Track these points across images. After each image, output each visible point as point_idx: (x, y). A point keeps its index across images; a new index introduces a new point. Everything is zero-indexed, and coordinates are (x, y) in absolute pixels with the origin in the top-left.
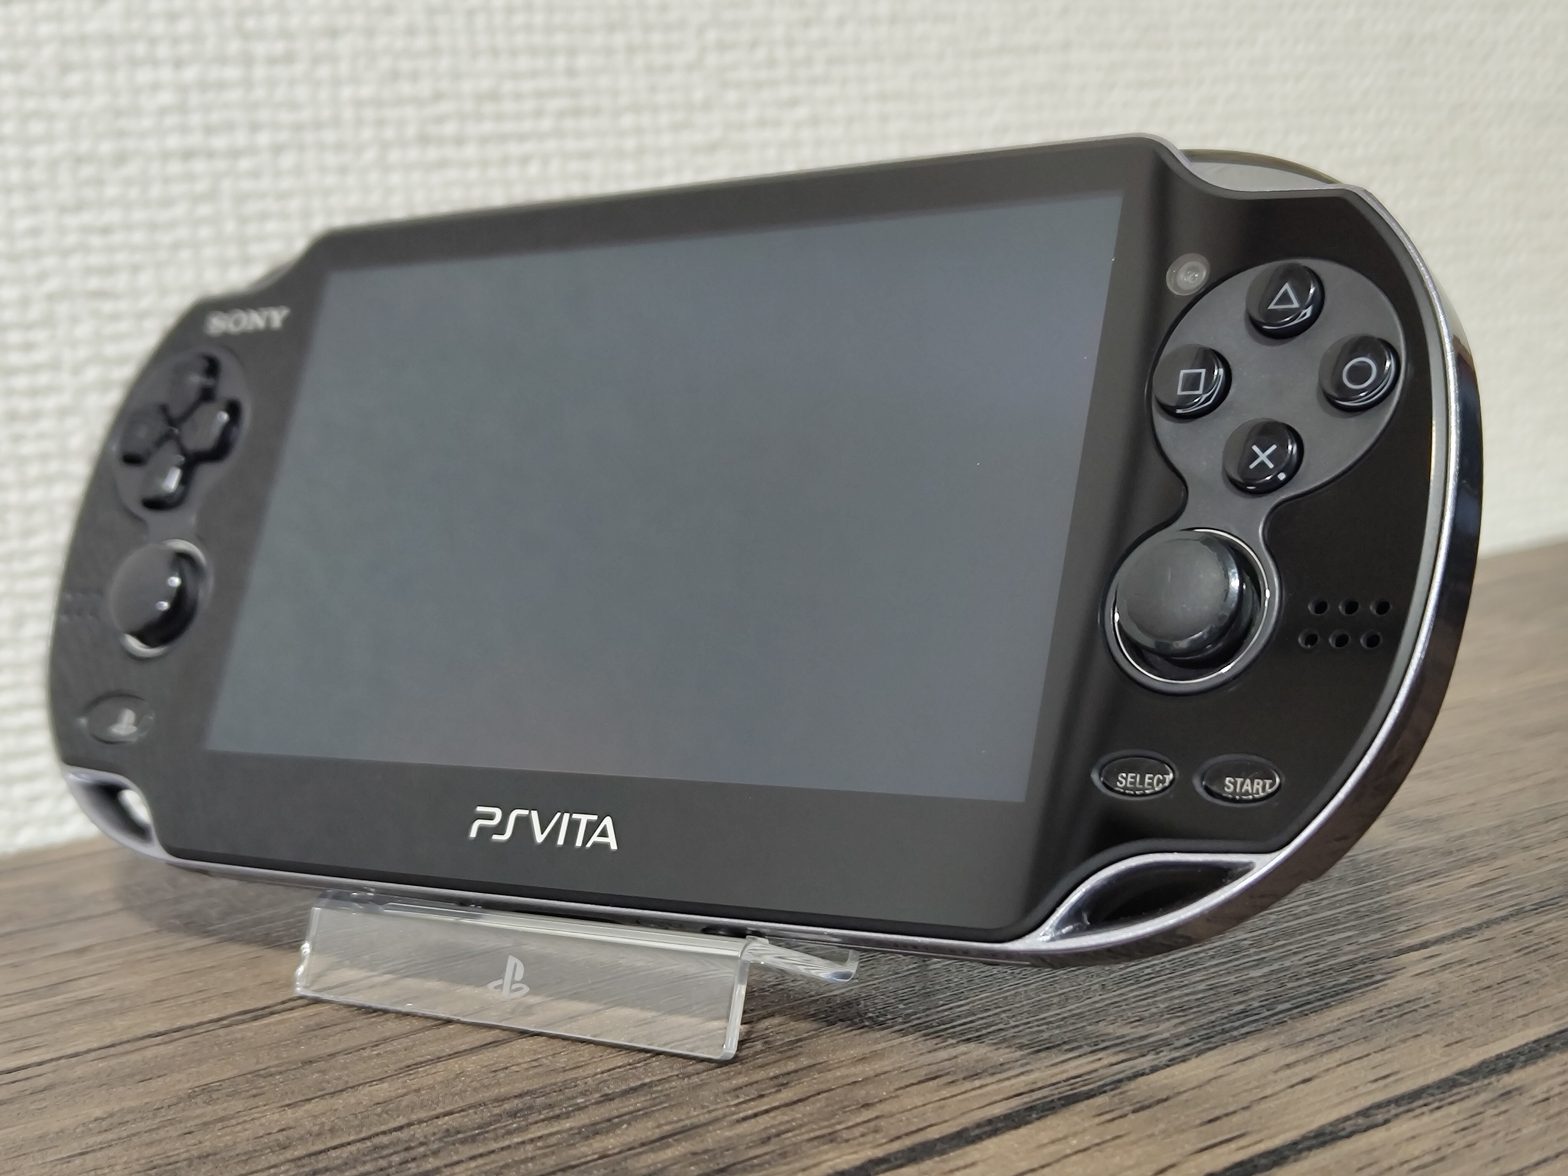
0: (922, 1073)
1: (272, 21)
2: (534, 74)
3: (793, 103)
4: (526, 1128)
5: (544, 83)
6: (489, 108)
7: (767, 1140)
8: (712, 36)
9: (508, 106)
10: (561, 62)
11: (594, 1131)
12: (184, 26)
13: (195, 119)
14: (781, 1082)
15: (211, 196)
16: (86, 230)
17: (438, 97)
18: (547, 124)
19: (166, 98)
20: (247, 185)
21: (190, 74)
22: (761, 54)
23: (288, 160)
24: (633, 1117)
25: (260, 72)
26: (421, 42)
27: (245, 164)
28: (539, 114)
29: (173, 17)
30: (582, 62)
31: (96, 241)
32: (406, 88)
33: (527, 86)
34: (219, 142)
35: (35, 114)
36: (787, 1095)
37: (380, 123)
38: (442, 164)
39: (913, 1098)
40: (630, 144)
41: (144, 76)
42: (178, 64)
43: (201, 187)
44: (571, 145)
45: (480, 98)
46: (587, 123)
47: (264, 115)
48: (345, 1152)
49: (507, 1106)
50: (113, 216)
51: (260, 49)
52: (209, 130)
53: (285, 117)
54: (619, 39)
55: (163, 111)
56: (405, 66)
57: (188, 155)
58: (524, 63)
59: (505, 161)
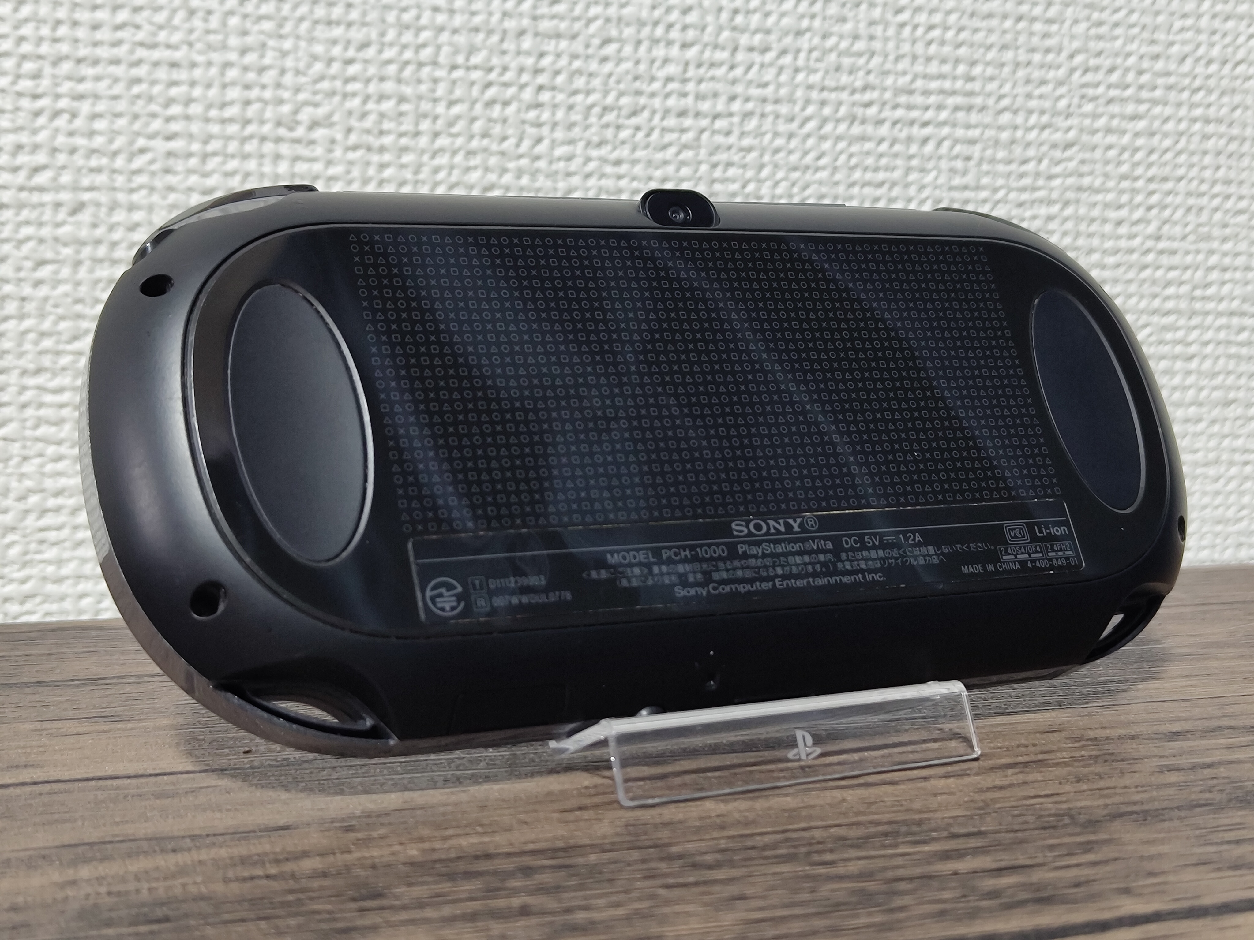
0: (1194, 860)
1: (755, 19)
2: (942, 76)
3: (1135, 117)
4: (896, 846)
5: (947, 85)
6: (903, 99)
7: (1077, 885)
8: (1079, 59)
9: (918, 99)
10: (961, 69)
11: (946, 856)
12: (692, 18)
13: (690, 87)
14: (1088, 847)
15: (694, 145)
16: (604, 160)
17: (866, 88)
18: (944, 115)
19: (672, 69)
20: (720, 139)
21: (692, 53)
22: (1115, 77)
23: (752, 124)
24: (976, 852)
25: (740, 56)
26: (860, 46)
27: (720, 124)
28: (940, 107)
29: (686, 11)
30: (977, 70)
31: (609, 169)
32: (845, 79)
33: (934, 85)
34: (705, 106)
35: (579, 72)
36: (1091, 857)
37: (823, 103)
38: (863, 138)
39: (1188, 875)
40: (1005, 136)
41: (660, 52)
42: (685, 46)
43: (688, 137)
44: (960, 132)
45: (898, 91)
46: (974, 118)
47: (739, 89)
48: (767, 839)
49: (880, 828)
50: (624, 152)
51: (744, 40)
52: (700, 97)
53: (754, 92)
54: (1009, 55)
55: (669, 79)
56: (847, 61)
57: (682, 114)
58: (934, 68)
59: (909, 140)
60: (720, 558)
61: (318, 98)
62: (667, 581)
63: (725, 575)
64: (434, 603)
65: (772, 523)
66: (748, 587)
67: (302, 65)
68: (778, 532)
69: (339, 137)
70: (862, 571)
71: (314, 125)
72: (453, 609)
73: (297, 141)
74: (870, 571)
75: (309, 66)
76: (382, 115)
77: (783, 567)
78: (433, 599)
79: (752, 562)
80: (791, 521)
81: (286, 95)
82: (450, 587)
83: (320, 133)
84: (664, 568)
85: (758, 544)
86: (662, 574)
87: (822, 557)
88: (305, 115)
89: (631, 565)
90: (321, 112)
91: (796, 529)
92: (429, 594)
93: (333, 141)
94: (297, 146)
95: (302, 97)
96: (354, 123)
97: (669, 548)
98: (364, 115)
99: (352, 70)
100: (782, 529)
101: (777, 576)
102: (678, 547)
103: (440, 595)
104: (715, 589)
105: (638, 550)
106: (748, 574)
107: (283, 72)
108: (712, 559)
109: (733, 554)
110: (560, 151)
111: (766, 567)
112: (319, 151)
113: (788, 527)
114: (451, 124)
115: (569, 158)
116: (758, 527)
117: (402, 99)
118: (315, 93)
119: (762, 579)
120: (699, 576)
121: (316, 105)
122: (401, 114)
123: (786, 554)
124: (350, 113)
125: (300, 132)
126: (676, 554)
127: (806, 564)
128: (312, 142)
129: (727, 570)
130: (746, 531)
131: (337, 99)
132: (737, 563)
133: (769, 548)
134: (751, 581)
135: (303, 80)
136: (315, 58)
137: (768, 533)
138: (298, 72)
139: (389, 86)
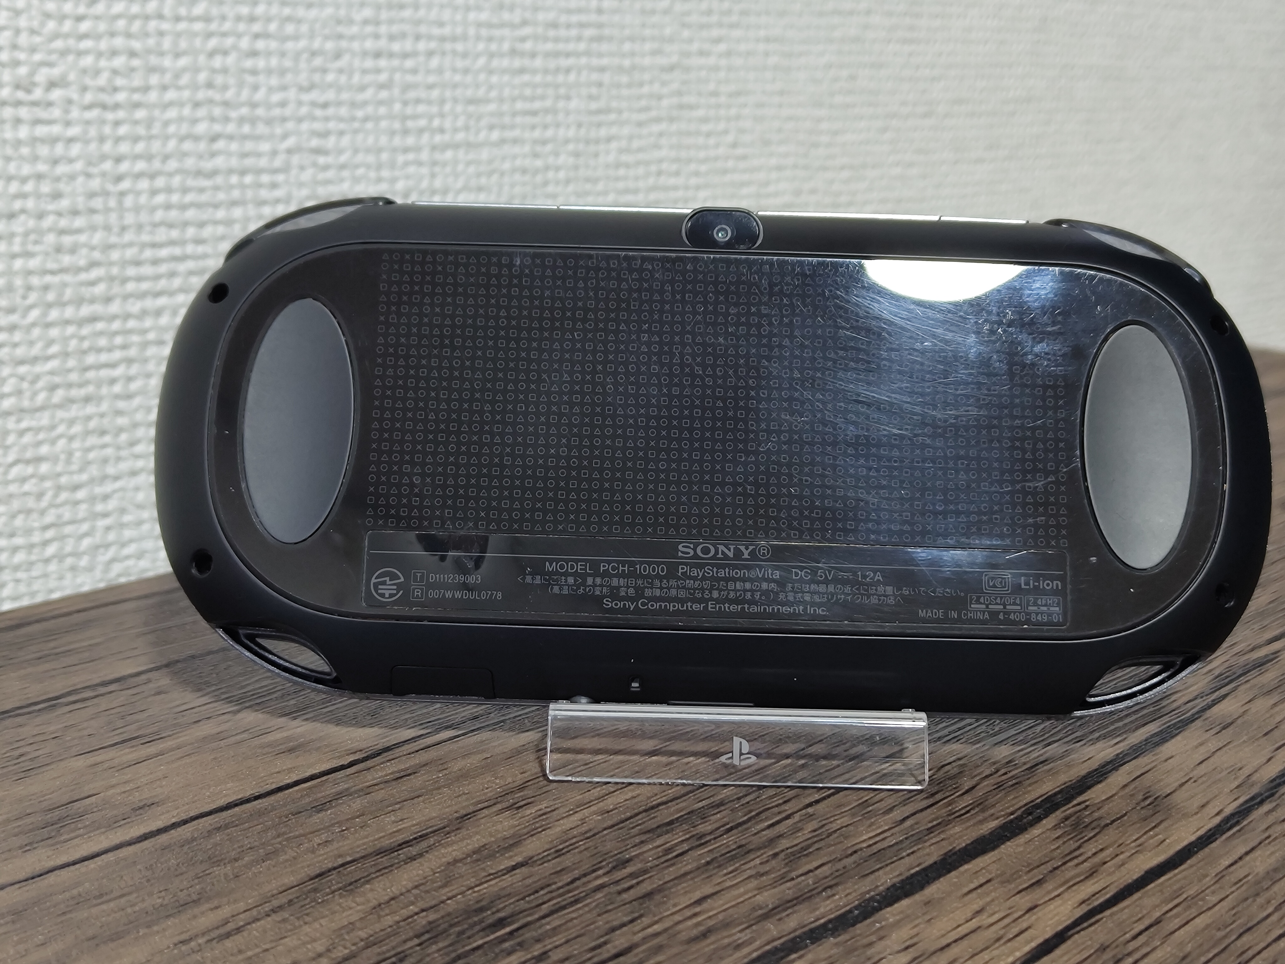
2: (578, 11)
3: (719, 40)
5: (584, 18)
6: (551, 33)
9: (562, 32)
13: (384, 30)
15: (388, 85)
17: (523, 23)
18: (583, 46)
19: (368, 13)
20: (409, 78)
22: (704, 5)
23: (435, 62)
27: (409, 63)
28: (579, 39)
32: (506, 16)
33: (574, 19)
34: (396, 47)
35: (290, 19)
37: (489, 39)
43: (383, 78)
44: (594, 61)
45: (547, 25)
46: (604, 47)
47: (423, 29)
50: (330, 95)
52: (391, 38)
53: (435, 31)
55: (365, 22)
57: (377, 54)
60: (658, 576)
61: (54, 57)
62: (598, 593)
63: (658, 593)
64: (376, 590)
65: (721, 548)
66: (678, 606)
67: (35, 24)
68: (726, 557)
69: (75, 96)
70: (805, 603)
71: (52, 85)
72: (391, 596)
73: (35, 104)
74: (813, 604)
75: (43, 24)
76: (115, 72)
77: (720, 590)
78: (376, 585)
79: (689, 583)
80: (742, 548)
81: (22, 56)
82: (393, 577)
83: (56, 94)
84: (598, 581)
85: (701, 566)
86: (594, 585)
87: (765, 586)
88: (42, 76)
89: (566, 574)
90: (56, 72)
91: (746, 556)
92: (373, 580)
93: (70, 102)
94: (36, 109)
95: (37, 57)
96: (88, 81)
97: (609, 562)
98: (97, 72)
99: (84, 27)
100: (731, 554)
101: (712, 599)
102: (618, 562)
103: (384, 583)
104: (643, 604)
105: (576, 561)
106: (682, 594)
107: (18, 31)
108: (648, 576)
109: (672, 573)
110: (276, 98)
111: (703, 590)
112: (56, 113)
113: (738, 554)
114: (177, 76)
115: (283, 104)
116: (706, 551)
117: (133, 54)
118: (50, 52)
119: (694, 600)
120: (631, 591)
121: (50, 65)
122: (133, 70)
123: (727, 580)
124: (84, 71)
125: (38, 94)
126: (614, 569)
127: (745, 591)
128: (50, 104)
129: (661, 588)
130: (692, 553)
131: (71, 58)
132: (673, 582)
133: (710, 572)
134: (682, 601)
135: (37, 39)
136: (48, 16)
137: (714, 557)
138: (33, 32)
139: (119, 42)
